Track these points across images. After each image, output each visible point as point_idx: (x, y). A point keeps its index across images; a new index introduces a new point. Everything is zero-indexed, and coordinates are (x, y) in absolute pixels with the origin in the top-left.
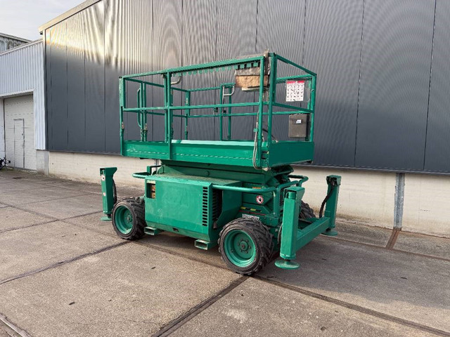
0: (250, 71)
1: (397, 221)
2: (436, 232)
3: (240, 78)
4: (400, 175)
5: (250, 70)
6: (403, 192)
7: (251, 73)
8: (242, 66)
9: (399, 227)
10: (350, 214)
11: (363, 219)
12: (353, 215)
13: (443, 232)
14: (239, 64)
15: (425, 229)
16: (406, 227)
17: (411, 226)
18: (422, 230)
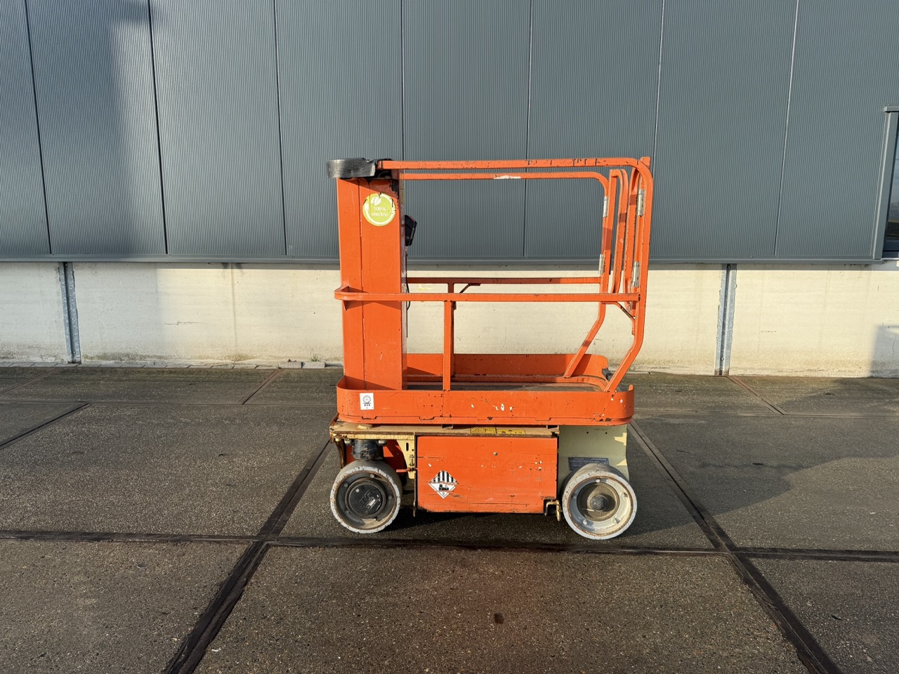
1: (722, 359)
4: (728, 268)
6: (733, 300)
9: (725, 369)
12: (639, 358)
15: (768, 366)
16: (737, 367)
17: (745, 364)
18: (762, 369)
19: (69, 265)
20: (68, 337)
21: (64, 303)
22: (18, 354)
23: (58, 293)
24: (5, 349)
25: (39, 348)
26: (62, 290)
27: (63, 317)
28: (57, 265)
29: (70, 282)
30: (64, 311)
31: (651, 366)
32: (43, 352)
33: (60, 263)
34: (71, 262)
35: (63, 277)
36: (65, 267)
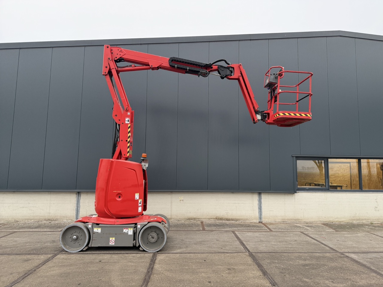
1: (260, 218)
2: (277, 221)
4: (260, 194)
6: (262, 202)
9: (262, 221)
10: (237, 218)
11: (244, 219)
12: (239, 218)
13: (280, 221)
15: (272, 220)
16: (264, 220)
17: (267, 220)
18: (271, 221)
19: (80, 193)
20: (76, 214)
21: (77, 204)
22: (60, 219)
23: (75, 201)
24: (56, 218)
25: (67, 217)
26: (77, 200)
27: (75, 208)
28: (76, 193)
29: (79, 198)
30: (76, 206)
31: (242, 220)
32: (68, 218)
33: (77, 192)
34: (80, 192)
35: (77, 196)
36: (79, 193)
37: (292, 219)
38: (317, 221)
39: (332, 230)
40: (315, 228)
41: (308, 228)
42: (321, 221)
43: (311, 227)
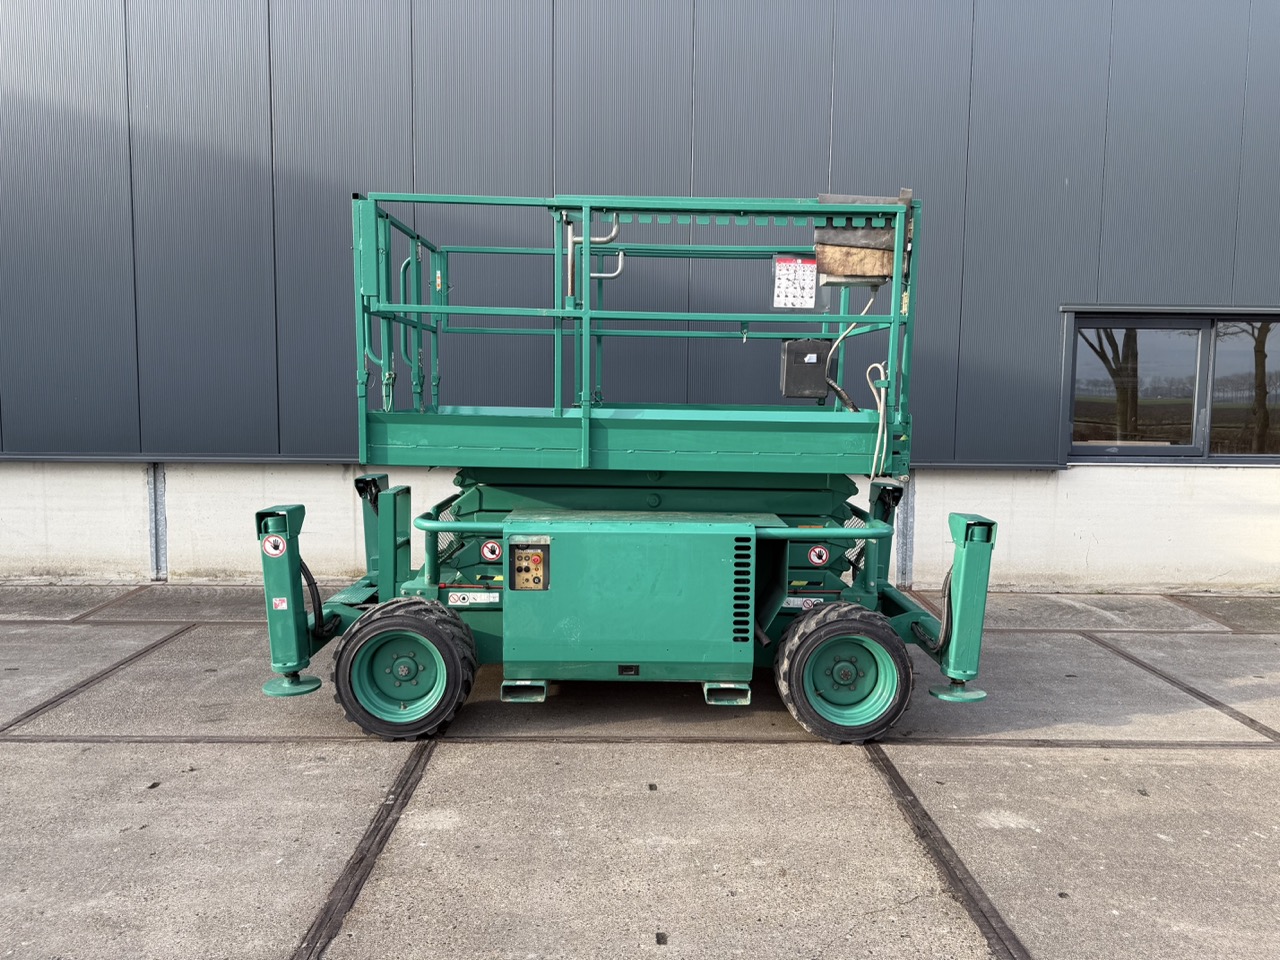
0: (859, 237)
1: (903, 572)
3: (828, 249)
5: (860, 233)
7: (863, 242)
8: (839, 222)
14: (830, 216)
16: (919, 580)
17: (928, 578)
19: (160, 466)
20: (153, 550)
21: (151, 510)
22: (90, 570)
23: (144, 499)
24: (75, 565)
25: (118, 564)
26: (150, 494)
27: (147, 527)
28: (146, 466)
29: (160, 486)
32: (121, 568)
33: (149, 463)
34: (163, 463)
35: (152, 479)
36: (155, 468)
37: (1036, 577)
38: (1140, 585)
39: (1215, 623)
40: (1139, 613)
41: (1109, 614)
42: (1157, 584)
43: (1122, 609)
